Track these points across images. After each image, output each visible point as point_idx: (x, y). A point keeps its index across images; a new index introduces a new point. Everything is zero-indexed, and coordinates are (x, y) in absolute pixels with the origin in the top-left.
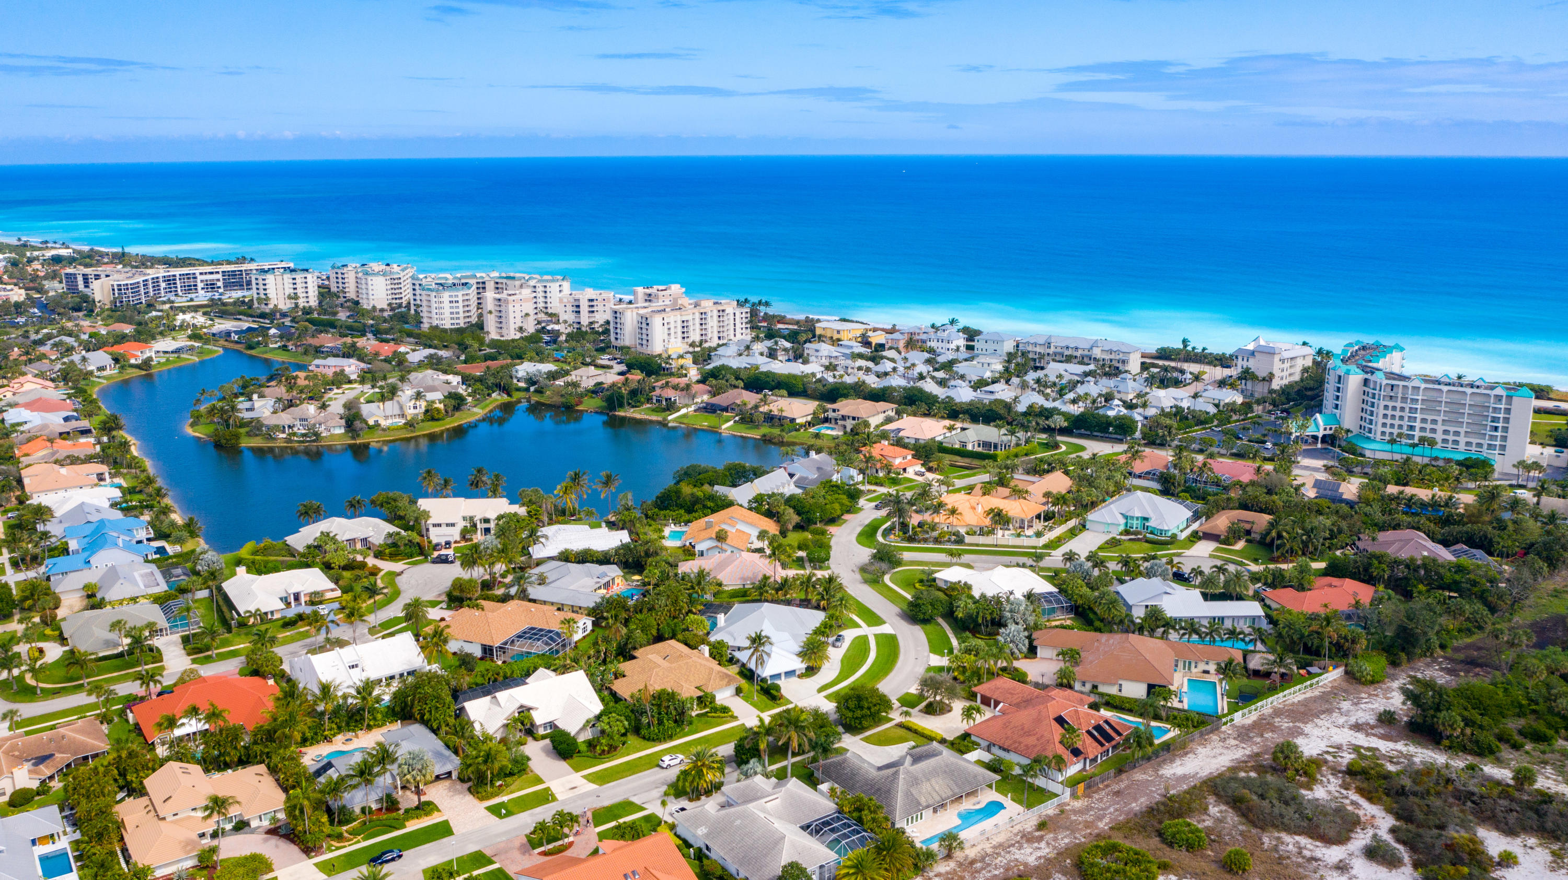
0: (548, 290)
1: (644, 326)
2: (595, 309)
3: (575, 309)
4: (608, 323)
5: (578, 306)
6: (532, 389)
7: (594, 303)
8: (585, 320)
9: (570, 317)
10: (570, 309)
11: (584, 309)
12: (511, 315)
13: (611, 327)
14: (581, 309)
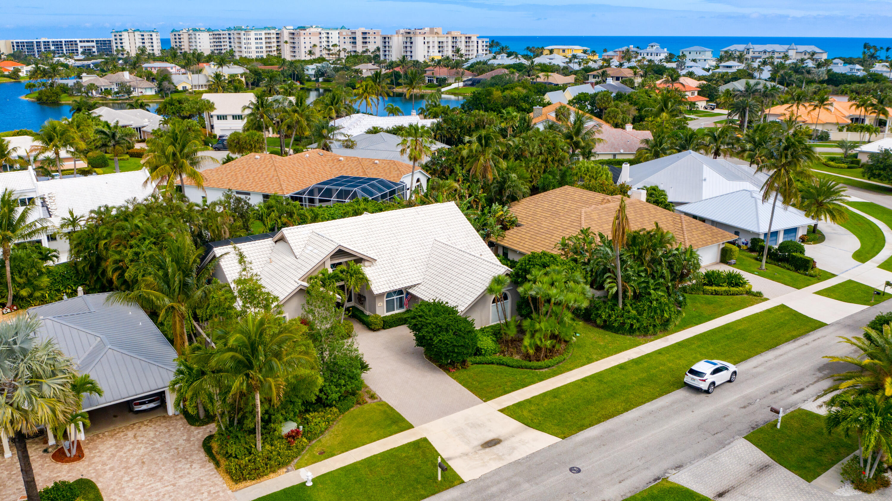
0: (330, 36)
1: (409, 44)
2: (368, 40)
3: (352, 40)
4: (378, 49)
5: (354, 38)
6: (321, 79)
7: (367, 36)
8: (360, 49)
9: (349, 47)
10: (348, 40)
11: (359, 40)
12: (303, 45)
13: (381, 53)
14: (357, 41)
